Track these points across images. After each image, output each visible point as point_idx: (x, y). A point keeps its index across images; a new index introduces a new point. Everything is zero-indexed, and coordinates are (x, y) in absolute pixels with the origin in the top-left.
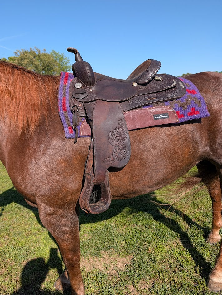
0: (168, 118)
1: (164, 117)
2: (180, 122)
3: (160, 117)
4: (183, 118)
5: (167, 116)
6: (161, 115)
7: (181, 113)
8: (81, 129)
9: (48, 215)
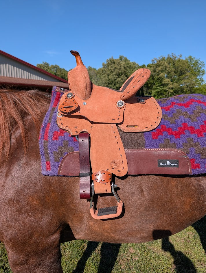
0: (177, 166)
1: (172, 165)
2: (192, 174)
3: (166, 164)
4: (198, 169)
5: (176, 165)
6: (168, 162)
7: (196, 162)
8: (61, 167)
9: (17, 265)
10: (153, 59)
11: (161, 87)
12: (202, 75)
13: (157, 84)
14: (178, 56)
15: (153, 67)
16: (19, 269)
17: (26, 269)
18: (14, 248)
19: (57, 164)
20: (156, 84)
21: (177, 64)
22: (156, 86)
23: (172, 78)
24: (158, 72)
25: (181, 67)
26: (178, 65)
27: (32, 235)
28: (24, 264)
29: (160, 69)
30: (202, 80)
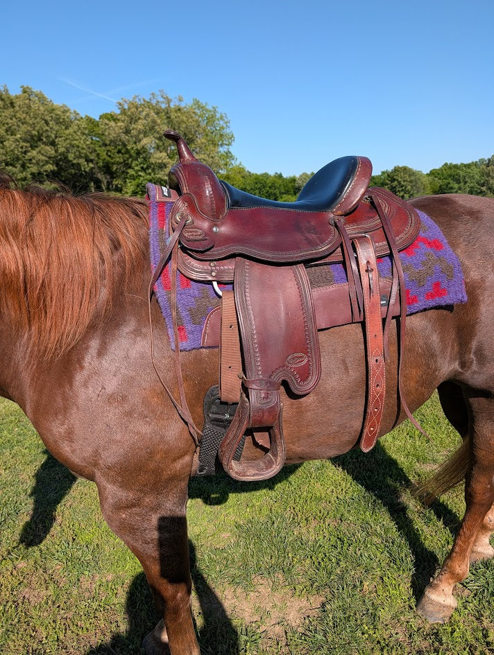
5: (385, 302)
8: (205, 332)
9: (122, 508)
10: (121, 102)
11: (147, 172)
12: (229, 144)
13: (137, 165)
14: (176, 98)
15: (123, 121)
16: (124, 516)
17: (137, 514)
18: (120, 479)
19: (198, 328)
20: (133, 165)
21: (176, 117)
22: (137, 172)
23: (169, 152)
24: (137, 137)
25: (184, 125)
26: (177, 119)
27: (151, 454)
28: (133, 505)
29: (140, 125)
30: (228, 155)
